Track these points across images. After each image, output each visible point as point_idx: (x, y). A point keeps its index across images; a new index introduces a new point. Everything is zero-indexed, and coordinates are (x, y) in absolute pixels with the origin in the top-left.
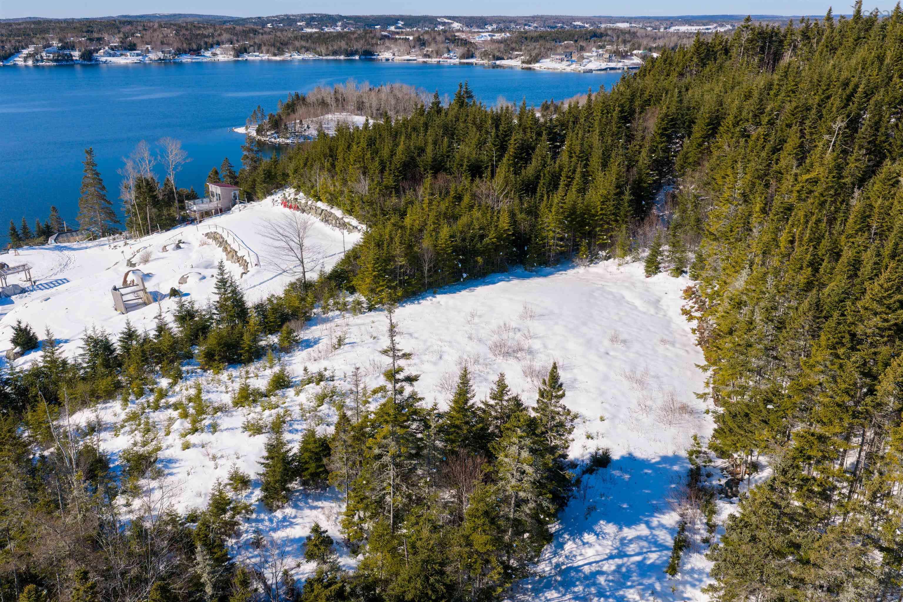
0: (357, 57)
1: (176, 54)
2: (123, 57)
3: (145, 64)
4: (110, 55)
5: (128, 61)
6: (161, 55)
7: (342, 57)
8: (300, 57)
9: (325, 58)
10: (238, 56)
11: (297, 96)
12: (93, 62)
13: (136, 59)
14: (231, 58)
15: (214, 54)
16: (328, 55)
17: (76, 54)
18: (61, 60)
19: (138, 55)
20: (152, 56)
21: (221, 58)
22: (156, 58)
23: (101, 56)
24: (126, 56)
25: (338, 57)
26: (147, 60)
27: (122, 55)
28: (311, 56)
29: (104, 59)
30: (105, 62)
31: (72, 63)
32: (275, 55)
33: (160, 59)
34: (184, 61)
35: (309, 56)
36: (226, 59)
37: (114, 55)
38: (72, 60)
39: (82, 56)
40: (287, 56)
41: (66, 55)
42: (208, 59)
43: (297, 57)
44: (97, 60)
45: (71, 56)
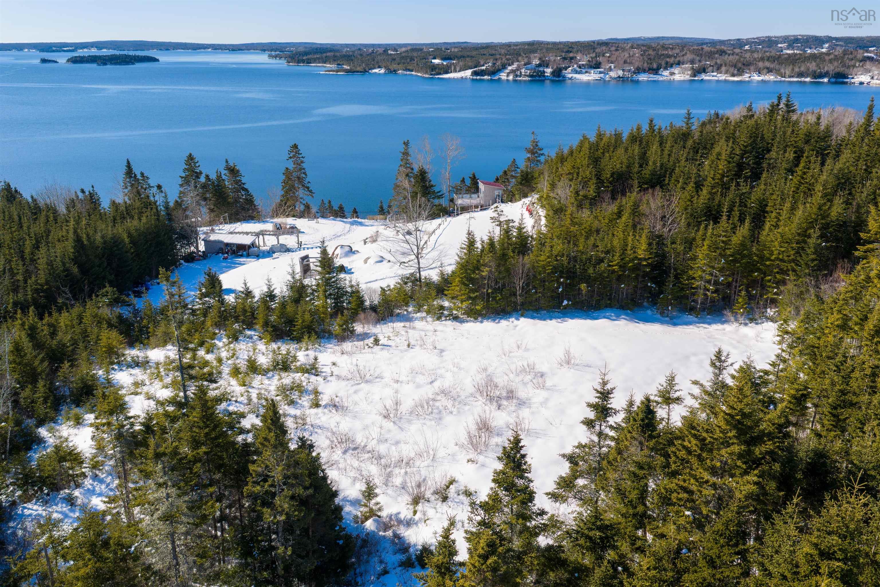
0: (826, 80)
1: (635, 73)
2: (587, 74)
3: (605, 81)
4: (577, 72)
5: (590, 78)
6: (620, 73)
7: (808, 79)
8: (760, 78)
9: (787, 79)
10: (695, 76)
11: (717, 115)
12: (561, 78)
13: (597, 76)
14: (688, 77)
15: (672, 74)
16: (793, 77)
17: (548, 71)
18: (535, 76)
19: (601, 73)
20: (613, 74)
21: (677, 77)
22: (616, 76)
23: (569, 74)
24: (590, 73)
25: (803, 79)
26: (607, 78)
27: (586, 72)
28: (772, 77)
29: (570, 76)
30: (571, 79)
31: (543, 78)
32: (733, 75)
33: (619, 77)
34: (640, 79)
35: (771, 77)
36: (682, 78)
37: (580, 73)
38: (544, 76)
39: (553, 73)
40: (746, 77)
41: (540, 71)
42: (665, 78)
43: (756, 78)
44: (564, 77)
45: (544, 72)
